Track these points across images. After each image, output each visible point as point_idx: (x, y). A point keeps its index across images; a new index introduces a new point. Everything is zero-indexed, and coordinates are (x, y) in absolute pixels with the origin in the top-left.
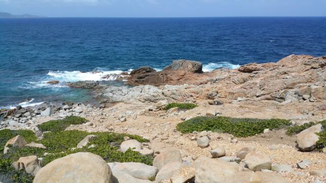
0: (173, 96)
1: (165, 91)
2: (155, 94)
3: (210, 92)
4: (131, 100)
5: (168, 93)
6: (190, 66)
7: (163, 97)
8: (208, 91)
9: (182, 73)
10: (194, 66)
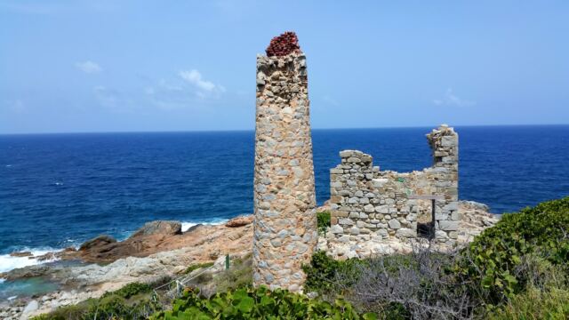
0: (173, 262)
1: (164, 259)
2: (152, 265)
3: (213, 252)
4: (119, 277)
5: (168, 261)
6: (169, 227)
7: (161, 266)
8: (210, 251)
9: (161, 236)
10: (173, 226)
